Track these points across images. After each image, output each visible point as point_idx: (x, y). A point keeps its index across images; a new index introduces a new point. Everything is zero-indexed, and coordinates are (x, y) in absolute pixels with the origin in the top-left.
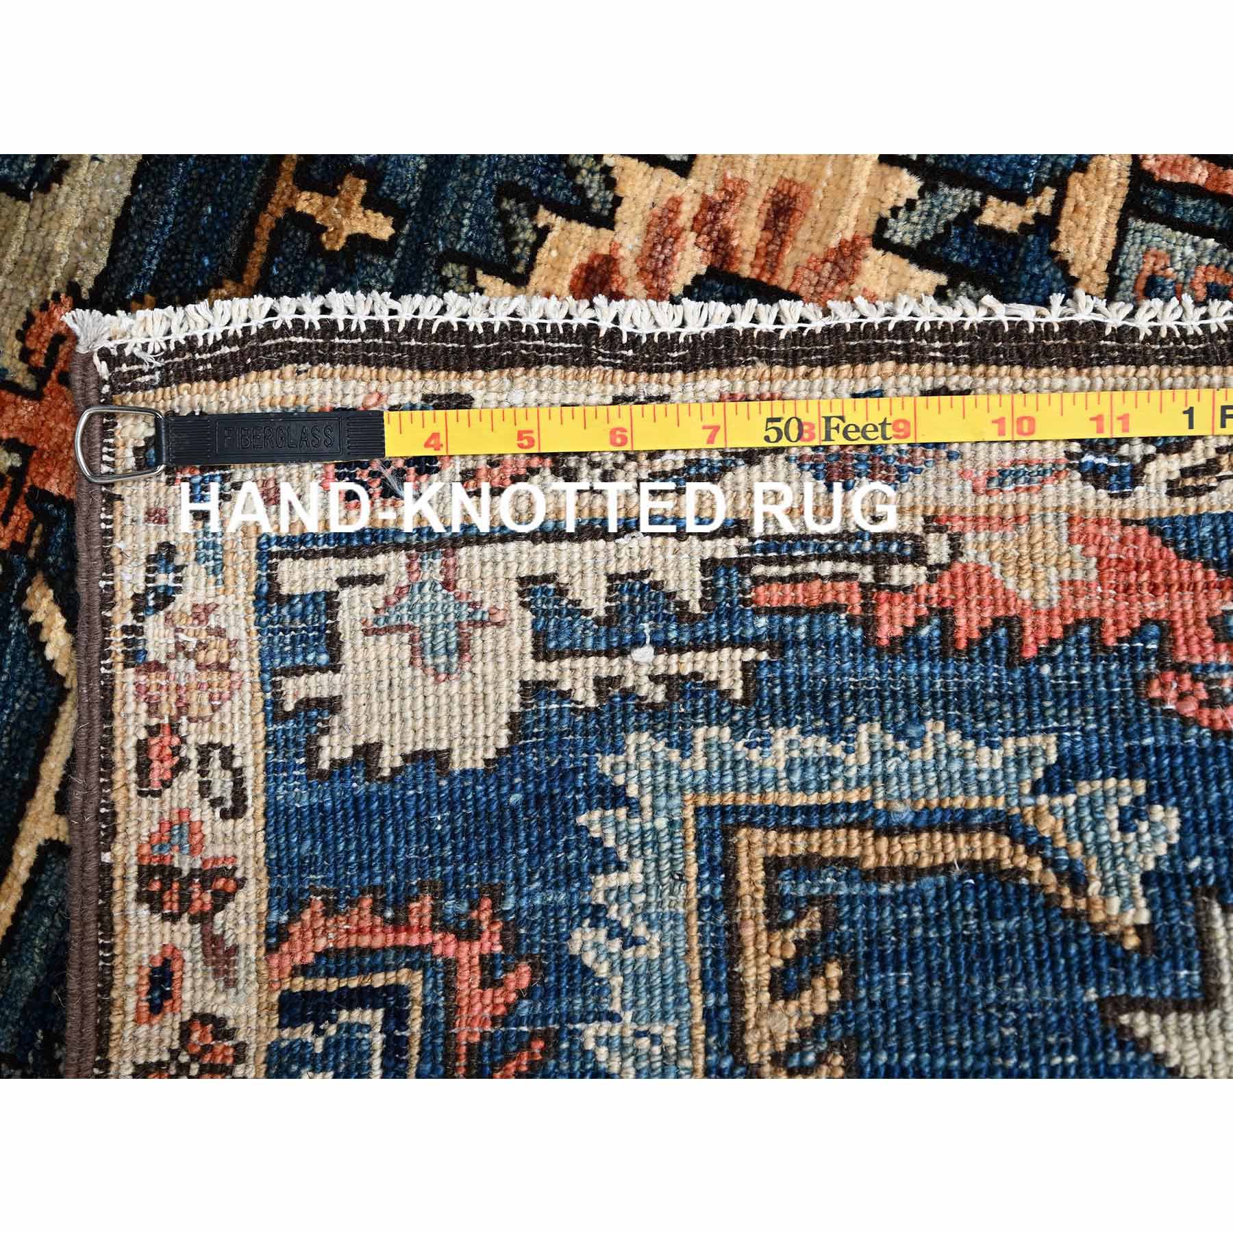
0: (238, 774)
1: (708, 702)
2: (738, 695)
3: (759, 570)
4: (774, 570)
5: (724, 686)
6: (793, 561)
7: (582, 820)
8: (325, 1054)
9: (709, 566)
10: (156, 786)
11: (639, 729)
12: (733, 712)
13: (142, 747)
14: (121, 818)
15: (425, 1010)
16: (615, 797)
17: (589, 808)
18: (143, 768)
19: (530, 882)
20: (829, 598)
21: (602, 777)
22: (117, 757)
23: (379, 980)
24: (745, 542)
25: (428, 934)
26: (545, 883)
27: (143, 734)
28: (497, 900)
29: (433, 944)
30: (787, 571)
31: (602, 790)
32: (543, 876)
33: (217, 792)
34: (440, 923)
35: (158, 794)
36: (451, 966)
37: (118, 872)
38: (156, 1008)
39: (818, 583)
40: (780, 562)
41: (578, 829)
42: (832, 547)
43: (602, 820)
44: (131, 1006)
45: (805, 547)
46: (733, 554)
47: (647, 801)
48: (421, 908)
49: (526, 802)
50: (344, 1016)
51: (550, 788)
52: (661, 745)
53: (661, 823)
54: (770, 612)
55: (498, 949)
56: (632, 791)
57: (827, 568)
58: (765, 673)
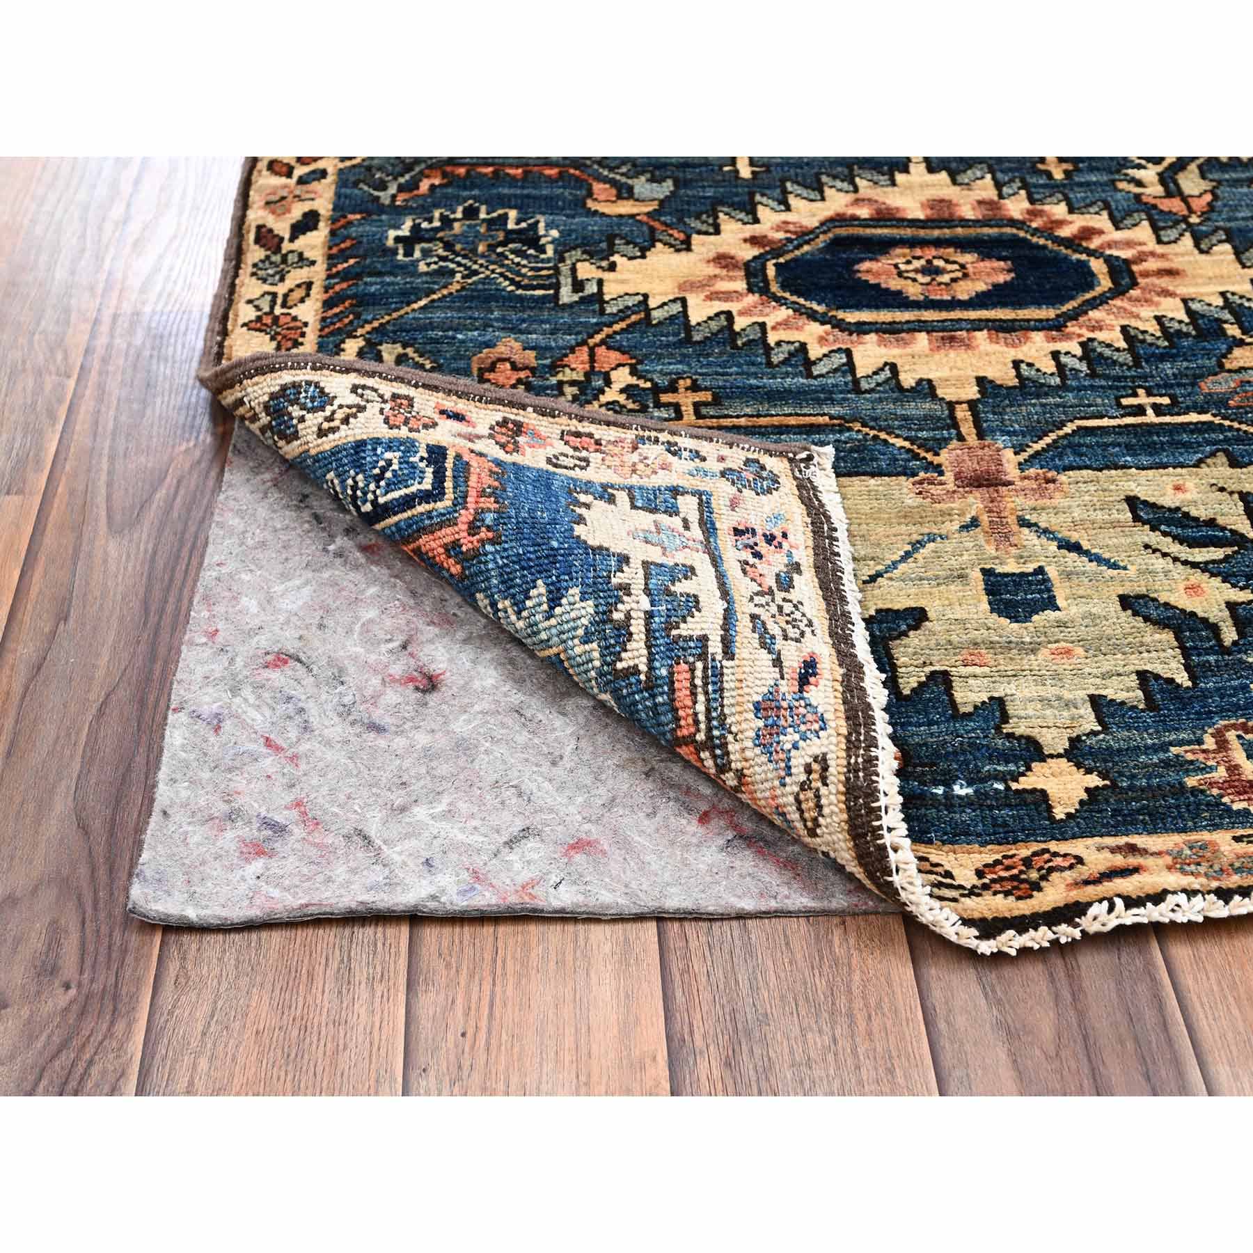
0: (572, 469)
1: (614, 646)
2: (619, 666)
3: (699, 665)
4: (699, 673)
5: (624, 655)
6: (706, 684)
7: (540, 582)
8: (407, 463)
9: (704, 639)
10: (566, 438)
11: (596, 606)
12: (608, 665)
13: (590, 435)
14: (551, 419)
15: (430, 512)
16: (554, 601)
17: (547, 585)
18: (578, 435)
19: (502, 558)
20: (681, 713)
21: (567, 589)
22: (586, 424)
23: (449, 484)
24: (719, 657)
25: (474, 506)
26: (501, 567)
27: (597, 437)
28: (493, 542)
29: (467, 509)
30: (698, 682)
31: (558, 590)
32: (506, 565)
33: (561, 458)
34: (480, 513)
35: (562, 439)
36: (453, 523)
37: (521, 412)
38: (442, 412)
39: (689, 703)
40: (705, 677)
41: (534, 581)
42: (715, 709)
43: (540, 595)
44: (445, 402)
45: (715, 691)
46: (711, 650)
47: (553, 621)
48: (490, 503)
49: (552, 549)
50: (430, 470)
51: (560, 562)
52: (585, 621)
53: (543, 636)
54: (671, 674)
55: (464, 549)
56: (558, 610)
57: (700, 708)
58: (633, 680)
